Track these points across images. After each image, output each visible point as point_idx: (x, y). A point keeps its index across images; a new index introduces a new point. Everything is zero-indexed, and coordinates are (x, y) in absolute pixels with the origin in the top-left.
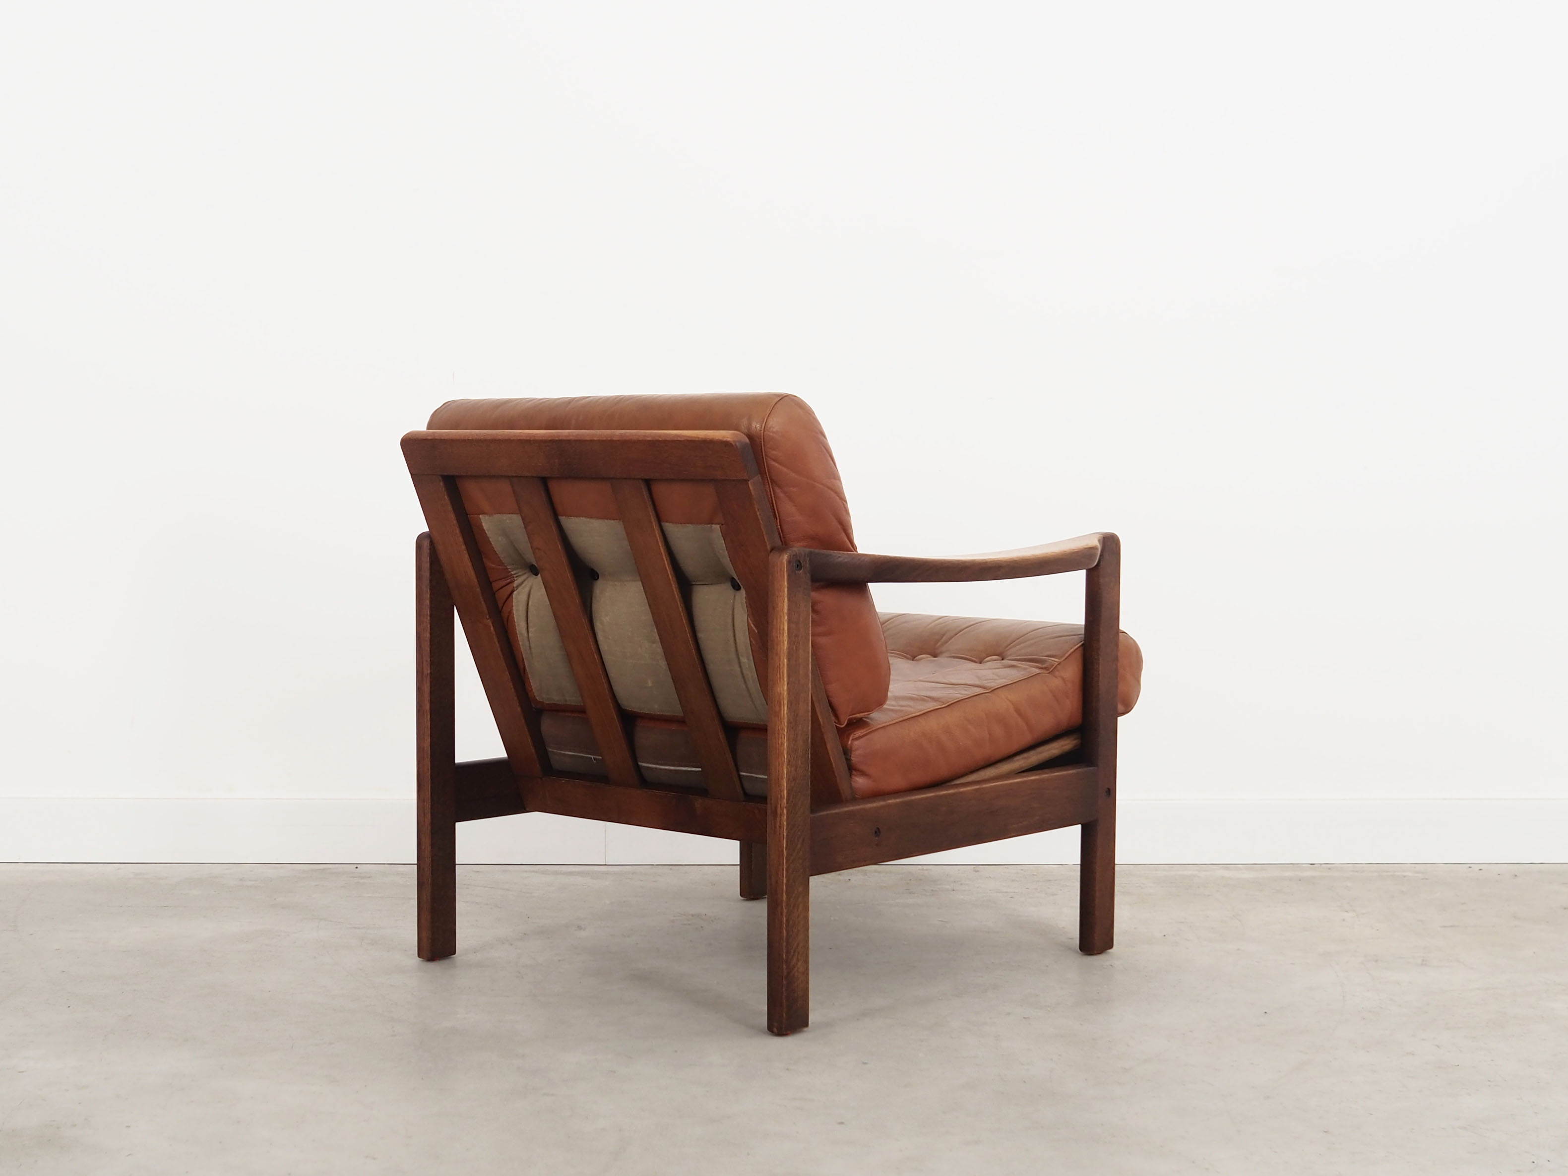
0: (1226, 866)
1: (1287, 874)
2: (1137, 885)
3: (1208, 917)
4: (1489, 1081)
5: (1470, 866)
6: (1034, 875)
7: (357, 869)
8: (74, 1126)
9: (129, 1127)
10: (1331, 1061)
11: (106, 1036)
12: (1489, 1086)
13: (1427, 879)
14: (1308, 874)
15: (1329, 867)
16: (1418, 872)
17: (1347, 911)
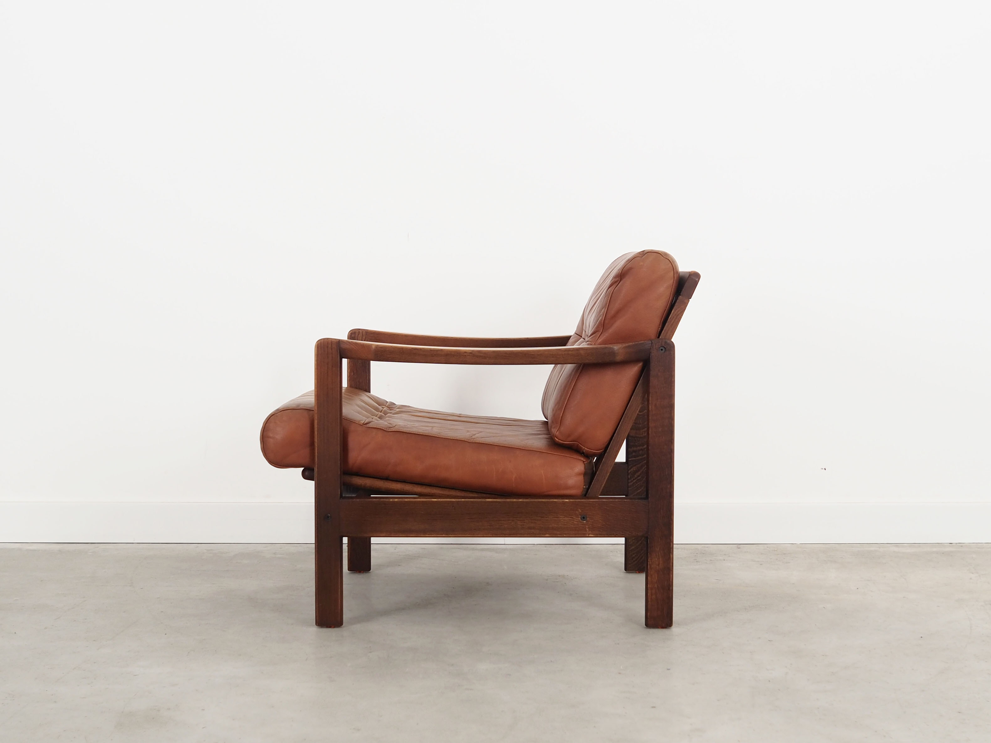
0: (897, 545)
1: (934, 550)
2: (840, 556)
3: (885, 577)
6: (775, 550)
8: (169, 709)
9: (203, 710)
10: (963, 668)
11: (189, 653)
14: (948, 549)
15: (961, 545)
17: (973, 573)
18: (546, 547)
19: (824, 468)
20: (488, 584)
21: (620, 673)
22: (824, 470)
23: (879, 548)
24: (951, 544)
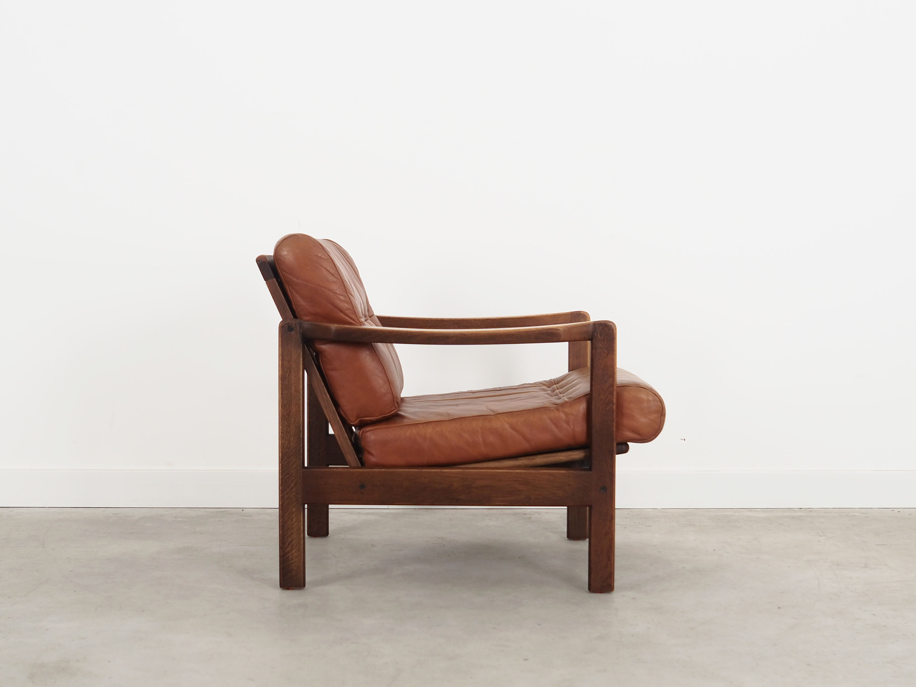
0: (750, 509)
1: (786, 514)
2: (698, 520)
3: (740, 539)
4: (904, 635)
5: (893, 509)
6: (638, 515)
7: (243, 511)
8: (78, 661)
9: (109, 662)
10: (811, 624)
11: (96, 609)
12: (904, 638)
13: (868, 517)
14: (798, 514)
15: (810, 510)
16: (862, 513)
17: (821, 536)
18: (426, 511)
19: (683, 439)
20: (373, 545)
21: (494, 628)
22: (683, 440)
23: (735, 513)
24: (800, 509)
